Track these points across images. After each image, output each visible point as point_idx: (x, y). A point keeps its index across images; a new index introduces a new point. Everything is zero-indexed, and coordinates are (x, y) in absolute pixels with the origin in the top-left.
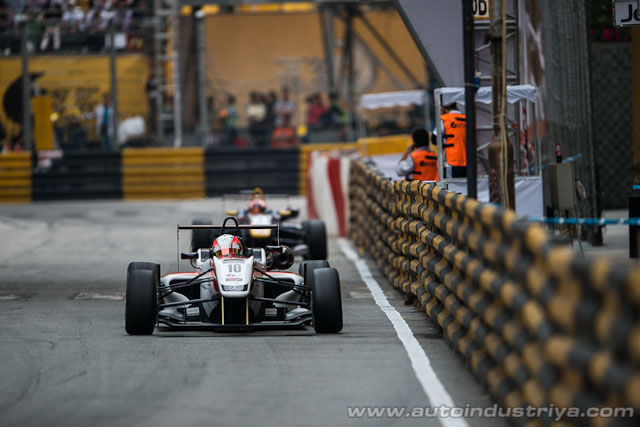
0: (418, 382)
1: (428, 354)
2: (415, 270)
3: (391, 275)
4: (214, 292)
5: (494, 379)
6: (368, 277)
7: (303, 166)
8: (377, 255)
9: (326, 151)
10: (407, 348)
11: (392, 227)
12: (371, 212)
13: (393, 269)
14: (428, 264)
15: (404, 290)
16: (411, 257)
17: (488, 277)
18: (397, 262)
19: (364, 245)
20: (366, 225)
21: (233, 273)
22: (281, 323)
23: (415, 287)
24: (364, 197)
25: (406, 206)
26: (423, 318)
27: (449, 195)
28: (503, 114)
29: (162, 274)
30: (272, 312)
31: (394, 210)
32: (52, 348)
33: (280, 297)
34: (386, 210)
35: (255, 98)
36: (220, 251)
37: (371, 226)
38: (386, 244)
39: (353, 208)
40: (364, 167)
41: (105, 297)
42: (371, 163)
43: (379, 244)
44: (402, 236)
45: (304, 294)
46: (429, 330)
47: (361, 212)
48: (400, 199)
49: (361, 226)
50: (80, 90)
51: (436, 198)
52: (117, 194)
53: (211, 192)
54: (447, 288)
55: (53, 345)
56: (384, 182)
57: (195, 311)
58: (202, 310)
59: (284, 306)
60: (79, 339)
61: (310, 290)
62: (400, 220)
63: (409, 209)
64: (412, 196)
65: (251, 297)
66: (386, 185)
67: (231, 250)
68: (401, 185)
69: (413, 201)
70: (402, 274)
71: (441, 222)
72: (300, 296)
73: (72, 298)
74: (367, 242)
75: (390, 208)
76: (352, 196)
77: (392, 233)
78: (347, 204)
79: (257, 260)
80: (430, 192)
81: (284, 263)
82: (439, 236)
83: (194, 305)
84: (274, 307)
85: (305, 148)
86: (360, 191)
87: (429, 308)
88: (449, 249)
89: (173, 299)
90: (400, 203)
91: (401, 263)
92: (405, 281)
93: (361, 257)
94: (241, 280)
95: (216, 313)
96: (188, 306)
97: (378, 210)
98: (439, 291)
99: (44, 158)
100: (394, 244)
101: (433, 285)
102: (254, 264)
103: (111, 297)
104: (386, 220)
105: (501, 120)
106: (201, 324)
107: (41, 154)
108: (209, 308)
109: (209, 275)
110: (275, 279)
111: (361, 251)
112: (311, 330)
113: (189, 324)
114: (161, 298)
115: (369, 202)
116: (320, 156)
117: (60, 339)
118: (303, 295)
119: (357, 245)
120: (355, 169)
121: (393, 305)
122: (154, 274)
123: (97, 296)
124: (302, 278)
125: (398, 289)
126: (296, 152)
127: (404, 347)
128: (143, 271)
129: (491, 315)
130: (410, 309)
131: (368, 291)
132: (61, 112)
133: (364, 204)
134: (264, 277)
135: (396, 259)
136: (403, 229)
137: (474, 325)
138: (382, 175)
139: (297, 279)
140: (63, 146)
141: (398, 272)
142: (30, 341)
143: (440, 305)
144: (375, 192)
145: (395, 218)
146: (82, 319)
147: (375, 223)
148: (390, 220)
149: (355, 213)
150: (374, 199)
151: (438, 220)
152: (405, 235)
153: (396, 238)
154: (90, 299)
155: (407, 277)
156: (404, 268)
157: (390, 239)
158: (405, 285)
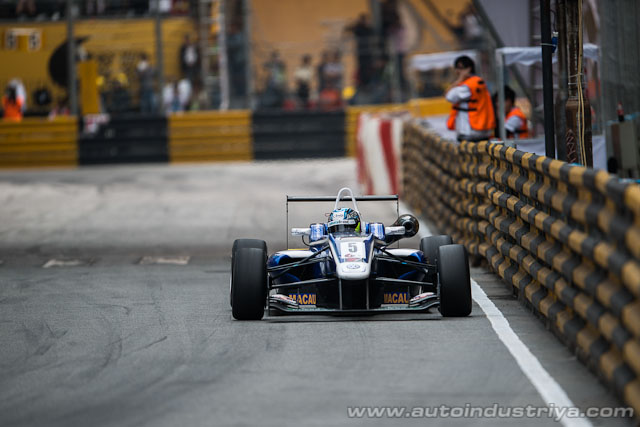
0: (501, 343)
2: (484, 231)
3: (454, 236)
5: (584, 340)
7: (350, 128)
8: (436, 217)
11: (456, 188)
12: (428, 174)
13: (456, 230)
14: (501, 225)
15: (471, 251)
16: (478, 219)
17: (577, 238)
18: (462, 224)
19: (420, 207)
20: (423, 187)
23: (483, 248)
24: (420, 158)
25: (472, 167)
26: (493, 279)
27: (527, 156)
28: (580, 73)
31: (457, 172)
32: (127, 313)
34: (447, 172)
35: (306, 61)
37: (429, 188)
38: (448, 206)
39: (406, 170)
40: (419, 128)
41: (168, 261)
42: (425, 124)
43: (440, 206)
44: (467, 197)
46: (501, 292)
47: (415, 174)
48: (464, 160)
49: (416, 188)
50: (125, 54)
51: (510, 158)
52: (163, 158)
53: (260, 155)
54: (524, 249)
55: (128, 311)
56: (444, 144)
60: (153, 304)
62: (465, 181)
63: (476, 170)
64: (479, 157)
68: (466, 146)
69: (480, 161)
70: (466, 236)
71: (517, 184)
73: (137, 262)
74: (424, 204)
75: (453, 169)
76: (405, 158)
77: (454, 194)
78: (399, 165)
80: (503, 153)
82: (513, 197)
85: (352, 110)
86: (415, 153)
87: (502, 269)
88: (526, 210)
90: (465, 164)
91: (467, 225)
92: (472, 242)
97: (438, 172)
98: (514, 252)
99: (91, 123)
100: (459, 205)
101: (507, 247)
103: (176, 261)
104: (448, 182)
105: (578, 79)
107: (88, 118)
111: (417, 212)
115: (426, 164)
116: (370, 118)
117: (134, 305)
119: (412, 207)
120: (408, 131)
123: (161, 260)
126: (343, 115)
129: (580, 276)
132: (107, 76)
133: (421, 166)
135: (459, 222)
136: (469, 190)
137: (560, 286)
140: (108, 111)
141: (462, 233)
142: (104, 307)
143: (515, 266)
144: (434, 154)
145: (459, 179)
146: (152, 284)
147: (434, 185)
148: (452, 181)
149: (408, 175)
150: (433, 161)
151: (512, 181)
152: (471, 196)
153: (460, 199)
154: (155, 264)
155: (473, 238)
156: (470, 228)
157: (453, 201)
158: (472, 246)
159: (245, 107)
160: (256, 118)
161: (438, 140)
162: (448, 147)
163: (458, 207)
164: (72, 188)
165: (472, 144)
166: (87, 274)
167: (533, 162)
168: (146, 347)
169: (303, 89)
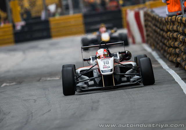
2: (178, 53)
3: (168, 56)
4: (99, 73)
6: (158, 58)
8: (160, 49)
11: (166, 36)
12: (155, 31)
13: (168, 53)
14: (184, 49)
15: (174, 61)
16: (176, 48)
18: (170, 50)
19: (154, 45)
20: (154, 37)
21: (106, 65)
22: (129, 83)
23: (179, 60)
24: (152, 25)
25: (171, 27)
26: (184, 72)
29: (76, 69)
30: (125, 79)
31: (166, 29)
33: (127, 72)
34: (162, 30)
36: (99, 56)
37: (156, 37)
38: (164, 44)
39: (147, 31)
40: (150, 13)
42: (152, 11)
43: (161, 44)
44: (171, 39)
45: (137, 70)
47: (151, 32)
48: (168, 24)
49: (152, 37)
55: (35, 101)
58: (95, 82)
59: (129, 76)
60: (45, 97)
61: (139, 68)
62: (169, 33)
64: (173, 23)
65: (114, 74)
67: (104, 55)
68: (168, 19)
69: (174, 24)
73: (39, 81)
74: (155, 44)
75: (164, 28)
76: (146, 26)
77: (166, 39)
78: (144, 29)
79: (115, 58)
80: (181, 20)
81: (127, 58)
83: (91, 80)
84: (125, 77)
85: (123, 9)
86: (149, 23)
89: (82, 78)
90: (168, 26)
91: (172, 50)
93: (153, 50)
94: (109, 67)
95: (101, 82)
96: (89, 81)
97: (159, 30)
99: (18, 26)
102: (114, 60)
103: (55, 79)
104: (163, 34)
106: (95, 88)
107: (16, 24)
108: (97, 80)
109: (96, 67)
110: (124, 65)
111: (153, 48)
112: (142, 84)
113: (90, 88)
114: (77, 79)
115: (154, 27)
116: (131, 11)
117: (38, 98)
119: (151, 46)
120: (146, 15)
121: (171, 68)
122: (72, 69)
123: (49, 79)
124: (136, 63)
125: (172, 62)
127: (179, 84)
128: (68, 68)
130: (178, 69)
131: (159, 64)
133: (152, 28)
134: (119, 64)
135: (169, 50)
136: (171, 36)
138: (158, 16)
139: (133, 64)
141: (171, 54)
142: (25, 100)
144: (156, 23)
145: (167, 32)
146: (44, 89)
147: (158, 36)
148: (164, 33)
149: (148, 33)
150: (156, 26)
152: (172, 39)
153: (168, 41)
154: (46, 80)
155: (175, 56)
156: (173, 52)
157: (166, 41)
158: (174, 59)
159: (80, 12)
160: (85, 16)
161: (157, 17)
162: (161, 20)
163: (167, 44)
164: (12, 53)
165: (170, 18)
166: (18, 87)
168: (43, 115)
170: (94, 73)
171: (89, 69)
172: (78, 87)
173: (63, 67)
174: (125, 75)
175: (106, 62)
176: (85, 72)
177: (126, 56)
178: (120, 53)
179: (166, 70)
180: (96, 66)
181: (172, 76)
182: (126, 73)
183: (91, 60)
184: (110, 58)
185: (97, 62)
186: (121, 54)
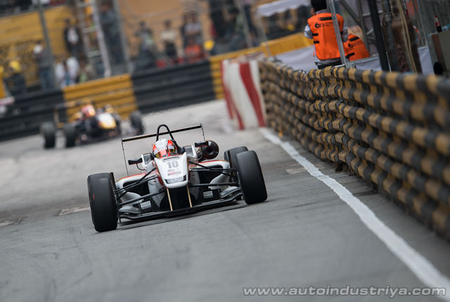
1: (371, 208)
2: (341, 141)
3: (317, 150)
4: (160, 187)
6: (296, 155)
7: (216, 74)
8: (299, 136)
9: (234, 58)
10: (352, 206)
11: (312, 109)
12: (286, 101)
13: (317, 144)
14: (354, 134)
15: (333, 160)
16: (335, 132)
17: (419, 134)
18: (321, 138)
19: (284, 130)
20: (284, 113)
21: (173, 168)
22: (218, 201)
23: (342, 156)
24: (278, 90)
25: (322, 90)
27: (366, 73)
29: (115, 180)
30: (209, 194)
31: (311, 96)
32: (56, 258)
33: (214, 181)
34: (302, 97)
35: (168, 25)
36: (159, 153)
37: (289, 112)
38: (307, 125)
39: (266, 102)
40: (274, 65)
42: (276, 61)
43: (300, 126)
44: (322, 116)
45: (232, 174)
46: (364, 189)
47: (276, 103)
48: (314, 85)
49: (278, 114)
50: (18, 44)
51: (353, 77)
54: (377, 151)
55: (57, 256)
56: (296, 74)
57: (147, 204)
58: (153, 202)
59: (218, 187)
60: (76, 247)
61: (235, 171)
62: (318, 102)
63: (326, 91)
64: (327, 81)
65: (190, 185)
66: (299, 76)
67: (167, 151)
68: (314, 74)
69: (328, 84)
70: (326, 148)
71: (362, 97)
72: (229, 177)
73: (57, 215)
74: (287, 127)
75: (306, 94)
76: (264, 92)
77: (311, 115)
78: (261, 98)
79: (190, 155)
80: (346, 74)
81: (211, 154)
82: (361, 109)
83: (146, 200)
84: (210, 190)
85: (213, 59)
86: (272, 86)
87: (361, 170)
88: (373, 118)
89: (128, 198)
90: (316, 89)
91: (326, 138)
92: (332, 152)
93: (283, 140)
94: (180, 173)
95: (164, 203)
96: (141, 201)
97: (294, 99)
98: (369, 154)
100: (316, 123)
101: (362, 151)
102: (188, 158)
104: (304, 105)
105: (398, 2)
106: (154, 213)
108: (158, 200)
109: (154, 174)
110: (206, 168)
112: (243, 203)
113: (145, 215)
114: (119, 198)
115: (283, 93)
116: (230, 63)
117: (60, 250)
118: (231, 176)
119: (277, 131)
120: (263, 68)
121: (326, 174)
122: (109, 181)
124: (228, 163)
125: (327, 161)
126: (208, 64)
127: (348, 206)
128: (103, 179)
129: (427, 165)
130: (341, 174)
131: (301, 166)
133: (279, 96)
134: (198, 167)
135: (320, 136)
136: (323, 109)
137: (412, 177)
138: (290, 68)
139: (225, 164)
141: (323, 146)
142: (36, 256)
143: (371, 166)
144: (288, 84)
145: (312, 102)
146: (72, 230)
147: (292, 110)
148: (307, 104)
149: (270, 105)
150: (289, 90)
151: (358, 95)
152: (325, 114)
153: (317, 118)
154: (72, 213)
155: (332, 148)
156: (329, 141)
157: (311, 120)
158: (333, 155)
160: (135, 79)
161: (290, 72)
165: (319, 71)
166: (17, 231)
167: (372, 77)
169: (170, 48)
170: (149, 186)
171: (141, 180)
172: (122, 213)
173: (89, 178)
174: (209, 187)
175: (173, 163)
176: (133, 185)
177: (209, 150)
178: (197, 145)
179: (318, 178)
180: (154, 172)
181: (332, 190)
182: (211, 183)
183: (142, 161)
184: (179, 156)
185: (156, 165)
186: (198, 148)
